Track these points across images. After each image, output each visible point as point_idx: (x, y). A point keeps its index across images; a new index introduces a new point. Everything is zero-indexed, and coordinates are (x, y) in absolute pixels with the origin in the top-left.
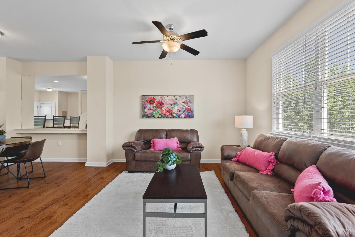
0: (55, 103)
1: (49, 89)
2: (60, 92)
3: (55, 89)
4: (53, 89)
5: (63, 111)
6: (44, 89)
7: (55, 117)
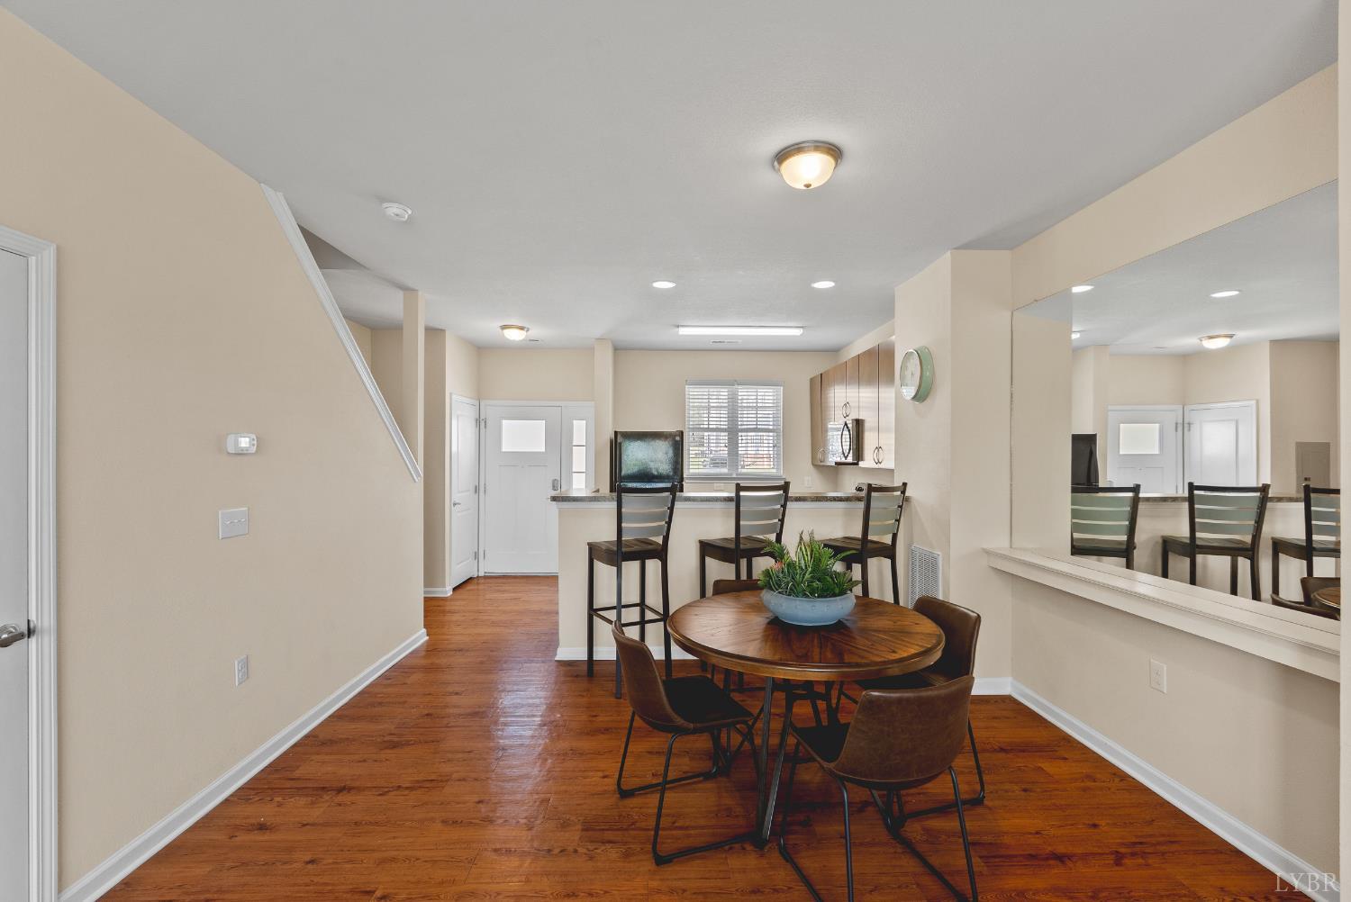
0: (1254, 402)
1: (1211, 338)
2: (1279, 345)
3: (1242, 335)
4: (1231, 336)
5: (1300, 445)
6: (1189, 342)
7: (1196, 492)
